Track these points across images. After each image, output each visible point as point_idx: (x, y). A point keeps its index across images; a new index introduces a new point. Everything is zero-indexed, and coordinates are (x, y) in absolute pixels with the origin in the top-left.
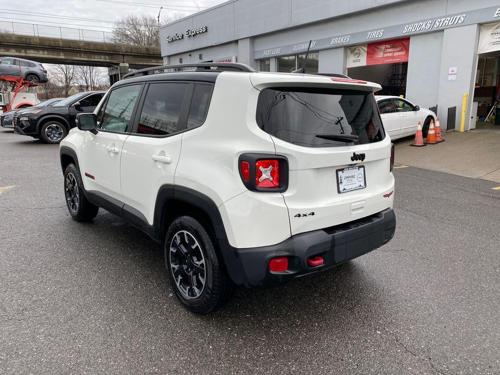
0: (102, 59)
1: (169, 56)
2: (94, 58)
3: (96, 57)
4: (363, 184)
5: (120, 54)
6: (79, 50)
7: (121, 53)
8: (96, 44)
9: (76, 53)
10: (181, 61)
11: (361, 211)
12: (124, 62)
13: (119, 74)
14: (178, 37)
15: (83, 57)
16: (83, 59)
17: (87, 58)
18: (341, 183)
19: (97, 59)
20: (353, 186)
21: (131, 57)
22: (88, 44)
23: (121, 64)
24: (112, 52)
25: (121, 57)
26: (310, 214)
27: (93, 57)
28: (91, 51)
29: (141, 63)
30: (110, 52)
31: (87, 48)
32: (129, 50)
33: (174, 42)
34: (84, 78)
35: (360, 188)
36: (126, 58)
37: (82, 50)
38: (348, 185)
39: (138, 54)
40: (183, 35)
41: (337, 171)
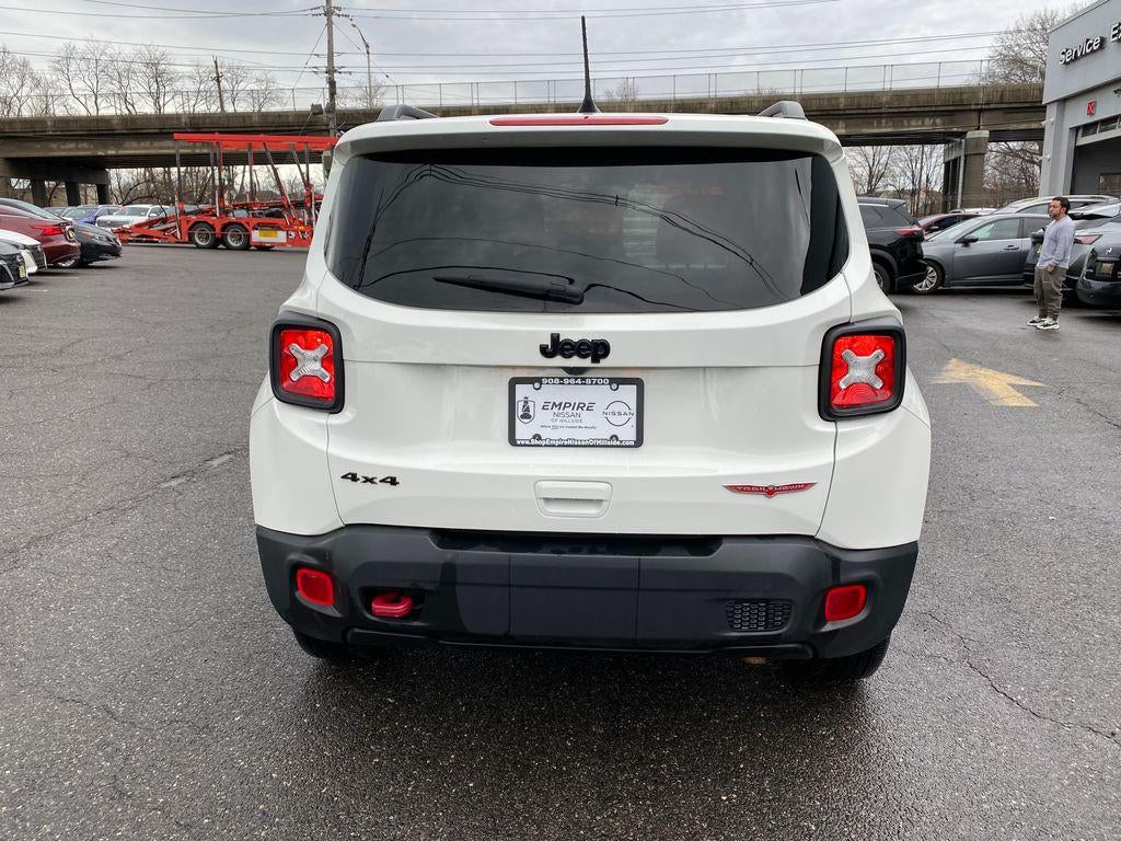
0: (926, 125)
1: (1063, 101)
2: (909, 126)
3: (913, 123)
4: (628, 434)
5: (970, 110)
6: (877, 111)
7: (973, 107)
8: (915, 94)
9: (871, 120)
10: (1091, 110)
11: (592, 510)
12: (978, 129)
13: (963, 158)
14: (1090, 45)
15: (885, 127)
16: (884, 130)
17: (893, 126)
18: (526, 416)
19: (915, 126)
20: (583, 435)
21: (1000, 114)
22: (899, 95)
23: (970, 135)
24: (952, 108)
25: (974, 116)
26: (383, 481)
27: (905, 122)
28: (905, 110)
29: (1023, 126)
30: (947, 108)
31: (896, 104)
32: (997, 97)
33: (1077, 63)
34: (909, 174)
35: (614, 443)
36: (985, 118)
37: (883, 110)
38: (555, 427)
39: (1020, 105)
40: (1103, 40)
41: (513, 383)
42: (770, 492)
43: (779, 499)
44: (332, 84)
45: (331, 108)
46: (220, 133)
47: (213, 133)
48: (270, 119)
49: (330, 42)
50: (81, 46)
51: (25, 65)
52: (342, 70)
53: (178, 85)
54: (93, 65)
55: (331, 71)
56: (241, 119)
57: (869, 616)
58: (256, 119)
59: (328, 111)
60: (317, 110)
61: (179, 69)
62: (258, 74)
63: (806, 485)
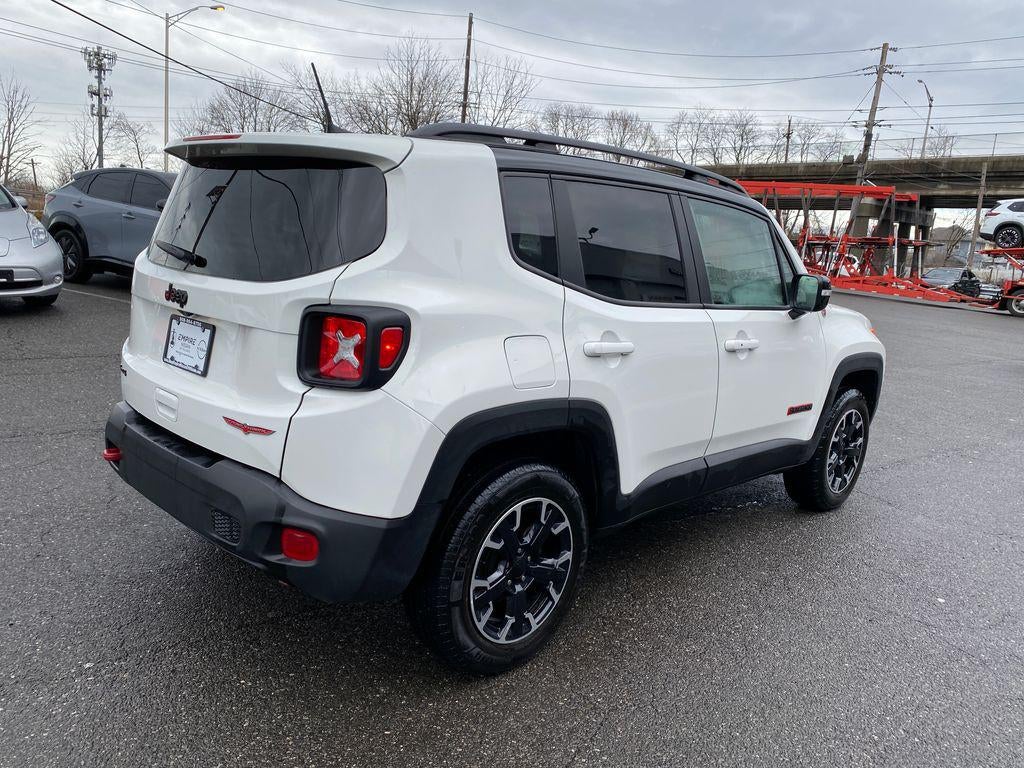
4: (202, 366)
18: (172, 343)
20: (187, 362)
35: (195, 371)
38: (180, 353)
42: (247, 429)
43: (252, 437)
44: (868, 136)
45: (863, 158)
46: (777, 181)
47: (771, 180)
48: (814, 169)
49: (876, 99)
50: (691, 113)
51: (648, 128)
52: (881, 123)
53: (758, 142)
54: (696, 128)
55: (870, 124)
56: (789, 170)
57: (317, 565)
58: (801, 169)
59: (858, 162)
60: (848, 161)
61: (763, 128)
62: (829, 130)
63: (267, 430)
